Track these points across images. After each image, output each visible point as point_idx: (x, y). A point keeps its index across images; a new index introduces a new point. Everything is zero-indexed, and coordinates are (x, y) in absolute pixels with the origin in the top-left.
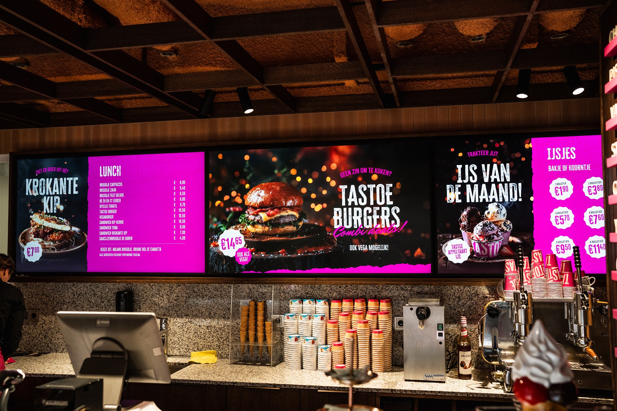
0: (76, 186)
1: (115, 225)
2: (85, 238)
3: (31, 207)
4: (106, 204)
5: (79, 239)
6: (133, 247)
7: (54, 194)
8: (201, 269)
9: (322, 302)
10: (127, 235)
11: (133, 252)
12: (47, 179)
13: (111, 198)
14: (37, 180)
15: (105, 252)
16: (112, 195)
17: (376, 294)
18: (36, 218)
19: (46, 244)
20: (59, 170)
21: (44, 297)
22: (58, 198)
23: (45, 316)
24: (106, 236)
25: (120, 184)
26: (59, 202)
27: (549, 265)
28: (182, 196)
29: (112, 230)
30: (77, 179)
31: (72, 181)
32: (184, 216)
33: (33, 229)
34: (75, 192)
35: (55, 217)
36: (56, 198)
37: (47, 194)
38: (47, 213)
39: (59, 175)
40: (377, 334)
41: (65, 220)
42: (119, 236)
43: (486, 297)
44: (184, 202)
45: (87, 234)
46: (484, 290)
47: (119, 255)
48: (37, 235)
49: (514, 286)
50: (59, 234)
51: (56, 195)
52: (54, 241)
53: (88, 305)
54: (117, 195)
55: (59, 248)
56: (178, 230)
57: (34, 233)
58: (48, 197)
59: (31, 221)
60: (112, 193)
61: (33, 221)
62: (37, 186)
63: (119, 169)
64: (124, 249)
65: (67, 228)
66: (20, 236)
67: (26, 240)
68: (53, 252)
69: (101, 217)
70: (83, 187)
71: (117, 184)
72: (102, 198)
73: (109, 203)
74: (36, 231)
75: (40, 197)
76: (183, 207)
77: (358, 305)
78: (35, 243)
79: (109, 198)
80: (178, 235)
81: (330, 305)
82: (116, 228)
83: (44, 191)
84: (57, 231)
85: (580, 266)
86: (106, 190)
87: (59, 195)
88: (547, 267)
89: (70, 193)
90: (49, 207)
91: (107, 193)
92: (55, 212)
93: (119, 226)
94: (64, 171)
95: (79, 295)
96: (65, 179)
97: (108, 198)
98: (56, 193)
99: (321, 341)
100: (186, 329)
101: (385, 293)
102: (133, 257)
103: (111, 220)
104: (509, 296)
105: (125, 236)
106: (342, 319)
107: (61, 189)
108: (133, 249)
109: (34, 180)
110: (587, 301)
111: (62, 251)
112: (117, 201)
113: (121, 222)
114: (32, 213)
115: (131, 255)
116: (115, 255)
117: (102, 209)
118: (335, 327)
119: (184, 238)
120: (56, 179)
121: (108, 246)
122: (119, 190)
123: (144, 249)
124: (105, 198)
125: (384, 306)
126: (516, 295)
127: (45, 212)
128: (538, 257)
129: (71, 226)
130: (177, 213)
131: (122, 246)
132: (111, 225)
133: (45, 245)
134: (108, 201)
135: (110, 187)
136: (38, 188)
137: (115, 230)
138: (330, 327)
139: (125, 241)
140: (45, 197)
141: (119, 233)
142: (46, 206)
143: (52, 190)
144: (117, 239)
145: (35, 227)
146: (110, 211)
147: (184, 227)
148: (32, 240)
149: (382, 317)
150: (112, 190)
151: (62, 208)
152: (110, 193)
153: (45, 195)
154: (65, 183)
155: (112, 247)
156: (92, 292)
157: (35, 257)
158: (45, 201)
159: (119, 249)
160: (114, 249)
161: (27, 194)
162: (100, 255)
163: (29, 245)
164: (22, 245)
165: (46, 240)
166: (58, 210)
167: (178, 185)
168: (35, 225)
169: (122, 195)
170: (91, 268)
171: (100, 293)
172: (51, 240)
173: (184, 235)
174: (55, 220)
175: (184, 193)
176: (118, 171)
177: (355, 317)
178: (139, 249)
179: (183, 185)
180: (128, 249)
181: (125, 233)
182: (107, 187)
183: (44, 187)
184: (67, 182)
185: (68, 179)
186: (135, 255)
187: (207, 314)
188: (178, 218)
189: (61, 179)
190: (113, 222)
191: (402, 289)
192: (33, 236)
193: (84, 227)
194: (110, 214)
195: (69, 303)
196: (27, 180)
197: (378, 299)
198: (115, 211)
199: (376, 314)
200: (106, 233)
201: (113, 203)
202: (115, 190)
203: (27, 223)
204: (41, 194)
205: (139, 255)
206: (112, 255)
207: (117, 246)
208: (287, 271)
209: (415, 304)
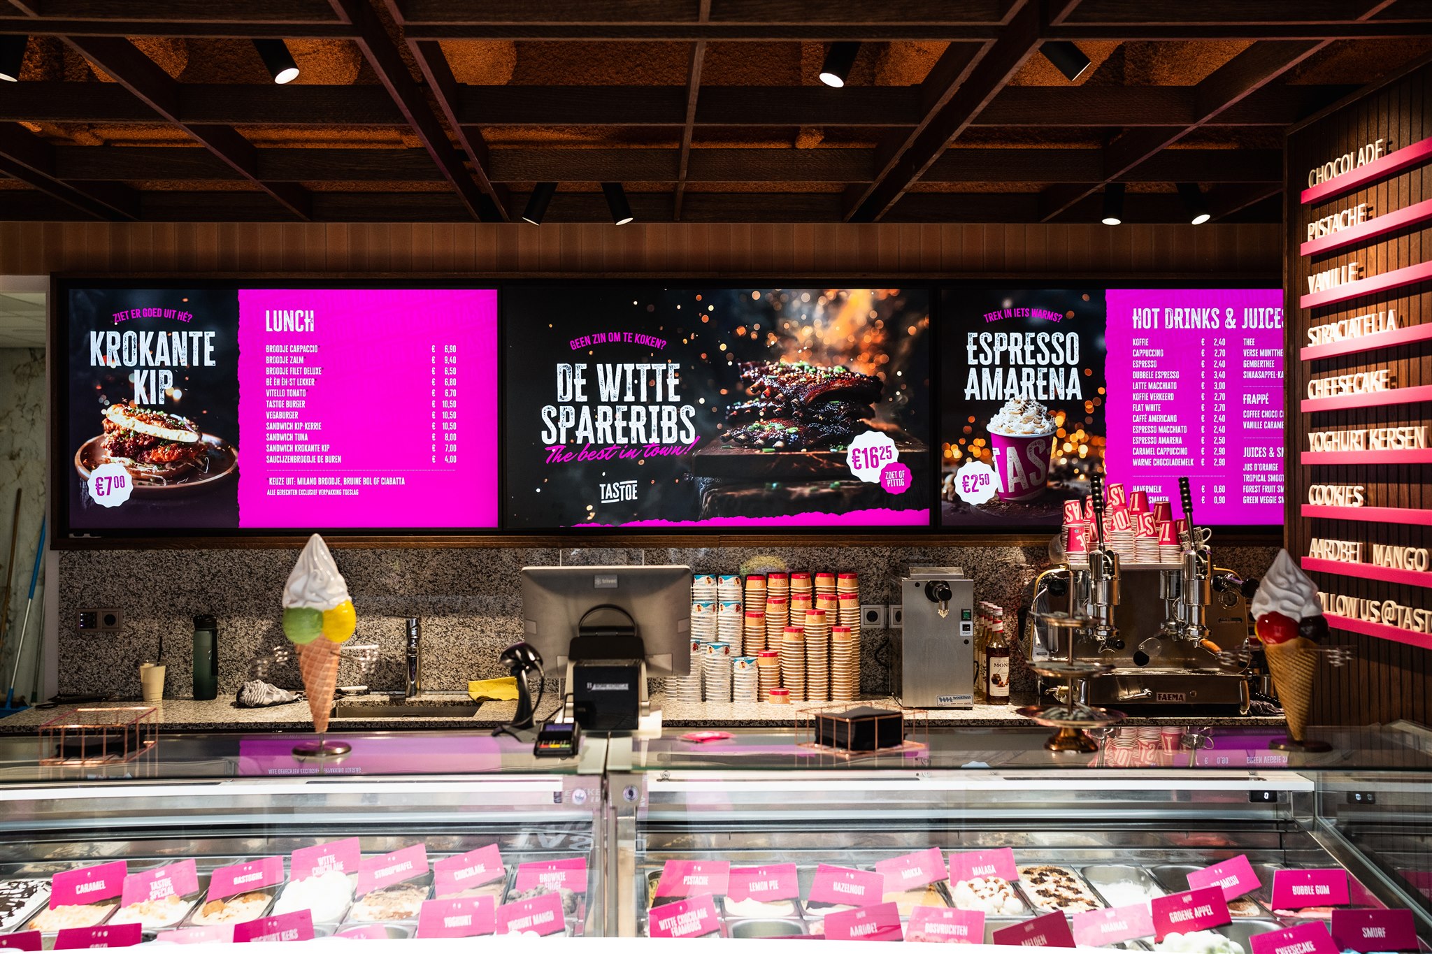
0: (212, 349)
1: (303, 431)
2: (233, 458)
3: (102, 392)
4: (280, 387)
5: (219, 460)
6: (342, 476)
7: (158, 364)
8: (491, 520)
9: (732, 579)
10: (330, 453)
11: (343, 487)
12: (142, 334)
13: (293, 376)
14: (117, 335)
15: (278, 487)
16: (294, 371)
17: (828, 563)
18: (115, 415)
19: (140, 468)
20: (169, 313)
21: (132, 580)
22: (170, 374)
23: (135, 619)
24: (282, 454)
25: (315, 349)
26: (170, 381)
27: (1136, 509)
28: (449, 377)
29: (294, 442)
30: (212, 334)
31: (201, 340)
32: (454, 415)
33: (108, 439)
34: (209, 363)
35: (161, 413)
36: (162, 373)
37: (142, 363)
38: (141, 405)
39: (171, 326)
40: (842, 634)
41: (185, 421)
42: (311, 454)
43: (1021, 568)
44: (453, 387)
45: (238, 450)
46: (1016, 555)
47: (312, 492)
48: (118, 450)
49: (1083, 544)
50: (173, 449)
51: (163, 366)
52: (159, 463)
53: (236, 595)
54: (307, 371)
55: (172, 478)
56: (441, 443)
57: (111, 447)
58: (145, 372)
59: (104, 422)
60: (295, 365)
61: (109, 421)
62: (118, 346)
63: (309, 318)
64: (322, 481)
65: (190, 437)
66: (79, 453)
67: (91, 463)
68: (158, 486)
69: (268, 415)
70: (227, 353)
71: (305, 349)
72: (272, 376)
73: (288, 387)
74: (117, 443)
75: (125, 371)
76: (453, 398)
77: (798, 584)
78: (116, 467)
79: (288, 377)
80: (441, 453)
81: (744, 586)
82: (304, 437)
83: (134, 358)
84: (167, 442)
85: (1190, 511)
86: (279, 360)
87: (171, 368)
88: (1132, 513)
89: (196, 363)
90: (148, 392)
91: (283, 366)
92: (162, 402)
93: (310, 433)
94: (182, 316)
95: (215, 575)
96: (184, 334)
97: (285, 376)
98: (163, 363)
99: (736, 650)
100: (452, 639)
101: (842, 563)
102: (343, 496)
103: (293, 421)
105: (324, 454)
106: (772, 608)
107: (174, 356)
108: (342, 481)
109: (110, 334)
110: (1205, 567)
111: (179, 485)
112: (305, 382)
113: (316, 426)
114: (107, 403)
115: (338, 492)
116: (303, 492)
117: (272, 398)
118: (760, 624)
119: (453, 459)
120: (162, 336)
121: (286, 475)
122: (310, 360)
123: (367, 481)
124: (279, 377)
125: (845, 585)
127: (137, 401)
128: (1118, 495)
129: (200, 431)
130: (440, 409)
131: (317, 475)
132: (293, 431)
133: (138, 473)
134: (285, 382)
135: (289, 354)
136: (120, 352)
137: (302, 443)
138: (751, 623)
139: (325, 465)
140: (137, 372)
141: (311, 448)
142: (139, 389)
143: (154, 356)
144: (306, 460)
145: (115, 433)
146: (289, 404)
147: (453, 437)
148: (107, 462)
149: (846, 605)
150: (295, 360)
151: (177, 395)
152: (289, 365)
153: (138, 366)
154: (185, 343)
155: (296, 476)
156: (245, 569)
157: (116, 498)
158: (137, 381)
159: (312, 481)
160: (300, 481)
161: (93, 363)
162: (269, 493)
163: (102, 471)
164: (82, 471)
165: (142, 461)
166: (168, 399)
167: (440, 354)
168: (114, 429)
169: (317, 371)
170: (247, 520)
171: (262, 571)
172: (152, 462)
173: (453, 453)
174: (163, 420)
175: (454, 371)
176: (307, 320)
177: (798, 605)
178: (357, 481)
179: (453, 354)
180: (331, 481)
181: (325, 448)
182: (283, 355)
183: (134, 351)
184: (190, 340)
185: (191, 334)
186: (347, 492)
187: (498, 607)
188: (440, 420)
189: (175, 335)
190: (298, 426)
191: (875, 554)
192: (110, 452)
193: (230, 435)
194: (289, 410)
195: (191, 591)
196: (93, 334)
197: (835, 574)
198: (302, 404)
199: (834, 597)
200: (282, 448)
201: (296, 387)
202: (302, 360)
203: (96, 425)
204: (127, 363)
205: (356, 493)
206: (295, 492)
207: (307, 475)
209: (922, 574)
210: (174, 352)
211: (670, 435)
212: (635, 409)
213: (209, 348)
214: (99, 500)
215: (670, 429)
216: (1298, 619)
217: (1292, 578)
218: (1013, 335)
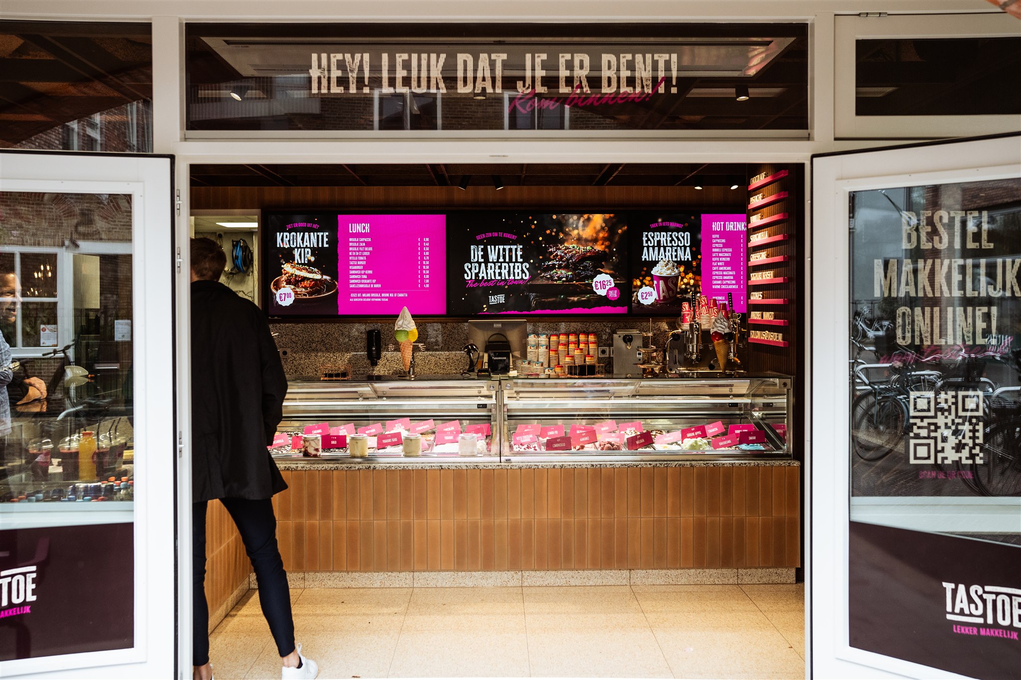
0: (327, 240)
1: (365, 274)
2: (336, 285)
3: (282, 258)
4: (355, 256)
5: (330, 286)
6: (381, 293)
7: (305, 246)
8: (442, 310)
9: (544, 336)
10: (376, 283)
11: (381, 297)
12: (298, 233)
13: (361, 251)
14: (288, 234)
15: (355, 298)
16: (361, 249)
17: (585, 329)
18: (287, 268)
19: (298, 290)
20: (309, 225)
21: (293, 337)
22: (309, 250)
23: (295, 353)
24: (356, 284)
25: (370, 240)
26: (310, 253)
27: (712, 306)
28: (426, 251)
29: (361, 279)
30: (327, 234)
31: (323, 236)
32: (428, 267)
33: (284, 277)
34: (326, 245)
35: (306, 267)
36: (307, 250)
37: (298, 246)
38: (298, 264)
39: (310, 230)
40: (590, 358)
41: (316, 270)
42: (368, 284)
43: (666, 331)
44: (427, 256)
45: (338, 282)
46: (664, 326)
47: (369, 300)
48: (289, 282)
49: (688, 320)
50: (311, 282)
51: (307, 247)
52: (305, 288)
53: (336, 343)
54: (366, 249)
55: (310, 294)
56: (422, 279)
57: (286, 281)
58: (299, 250)
59: (283, 270)
60: (362, 247)
61: (285, 270)
62: (288, 239)
63: (367, 227)
64: (373, 295)
65: (318, 277)
66: (272, 283)
67: (278, 287)
68: (305, 297)
69: (350, 267)
70: (333, 241)
71: (366, 240)
72: (352, 251)
73: (359, 256)
74: (288, 279)
75: (291, 249)
76: (427, 260)
77: (572, 338)
78: (287, 289)
79: (359, 251)
80: (423, 283)
81: (549, 339)
82: (365, 277)
83: (295, 244)
84: (308, 279)
85: (732, 306)
86: (355, 244)
87: (310, 248)
88: (710, 307)
89: (320, 246)
90: (301, 258)
91: (356, 247)
92: (306, 262)
93: (368, 275)
94: (316, 226)
95: (328, 335)
96: (315, 233)
97: (357, 251)
98: (307, 246)
99: (546, 365)
100: (427, 361)
101: (591, 329)
102: (381, 301)
103: (361, 270)
104: (686, 326)
105: (374, 284)
106: (561, 348)
107: (312, 243)
108: (381, 295)
109: (285, 234)
110: (736, 328)
111: (313, 297)
112: (366, 254)
113: (370, 272)
114: (284, 262)
115: (379, 300)
116: (365, 300)
117: (352, 260)
118: (556, 354)
119: (428, 286)
120: (307, 234)
121: (357, 293)
122: (368, 244)
123: (391, 295)
124: (355, 251)
125: (592, 338)
126: (691, 326)
127: (296, 262)
128: (704, 300)
129: (322, 275)
130: (422, 265)
131: (371, 293)
132: (361, 274)
133: (297, 292)
134: (357, 254)
135: (359, 242)
136: (289, 241)
137: (364, 279)
138: (552, 354)
139: (374, 288)
140: (296, 249)
141: (368, 281)
142: (297, 257)
143: (303, 243)
144: (366, 286)
145: (287, 275)
146: (359, 263)
147: (428, 276)
148: (284, 287)
149: (592, 346)
150: (361, 244)
151: (313, 259)
152: (359, 247)
153: (296, 247)
154: (316, 238)
155: (362, 293)
156: (340, 332)
157: (288, 302)
158: (296, 253)
159: (368, 295)
160: (364, 295)
161: (278, 246)
162: (351, 300)
163: (282, 291)
164: (274, 291)
165: (298, 287)
166: (309, 261)
167: (422, 242)
168: (287, 273)
169: (371, 249)
170: (342, 311)
171: (347, 333)
172: (302, 287)
173: (427, 283)
174: (307, 270)
175: (428, 249)
176: (366, 228)
177: (572, 346)
178: (387, 295)
179: (427, 242)
180: (377, 295)
181: (374, 281)
182: (356, 242)
183: (295, 241)
184: (318, 236)
185: (318, 234)
186: (383, 300)
187: (446, 348)
188: (422, 269)
189: (312, 234)
190: (363, 272)
191: (605, 326)
192: (285, 283)
193: (334, 276)
194: (359, 265)
195: (318, 341)
196: (278, 234)
197: (587, 334)
198: (364, 263)
199: (587, 343)
200: (356, 281)
201: (362, 256)
202: (364, 244)
203: (279, 272)
204: (292, 246)
205: (387, 300)
206: (361, 300)
207: (366, 293)
208: (516, 312)
209: (622, 333)
210: (311, 241)
211: (518, 276)
212: (503, 265)
213: (326, 240)
214: (280, 303)
215: (518, 273)
216: (723, 333)
217: (722, 321)
218: (662, 233)
